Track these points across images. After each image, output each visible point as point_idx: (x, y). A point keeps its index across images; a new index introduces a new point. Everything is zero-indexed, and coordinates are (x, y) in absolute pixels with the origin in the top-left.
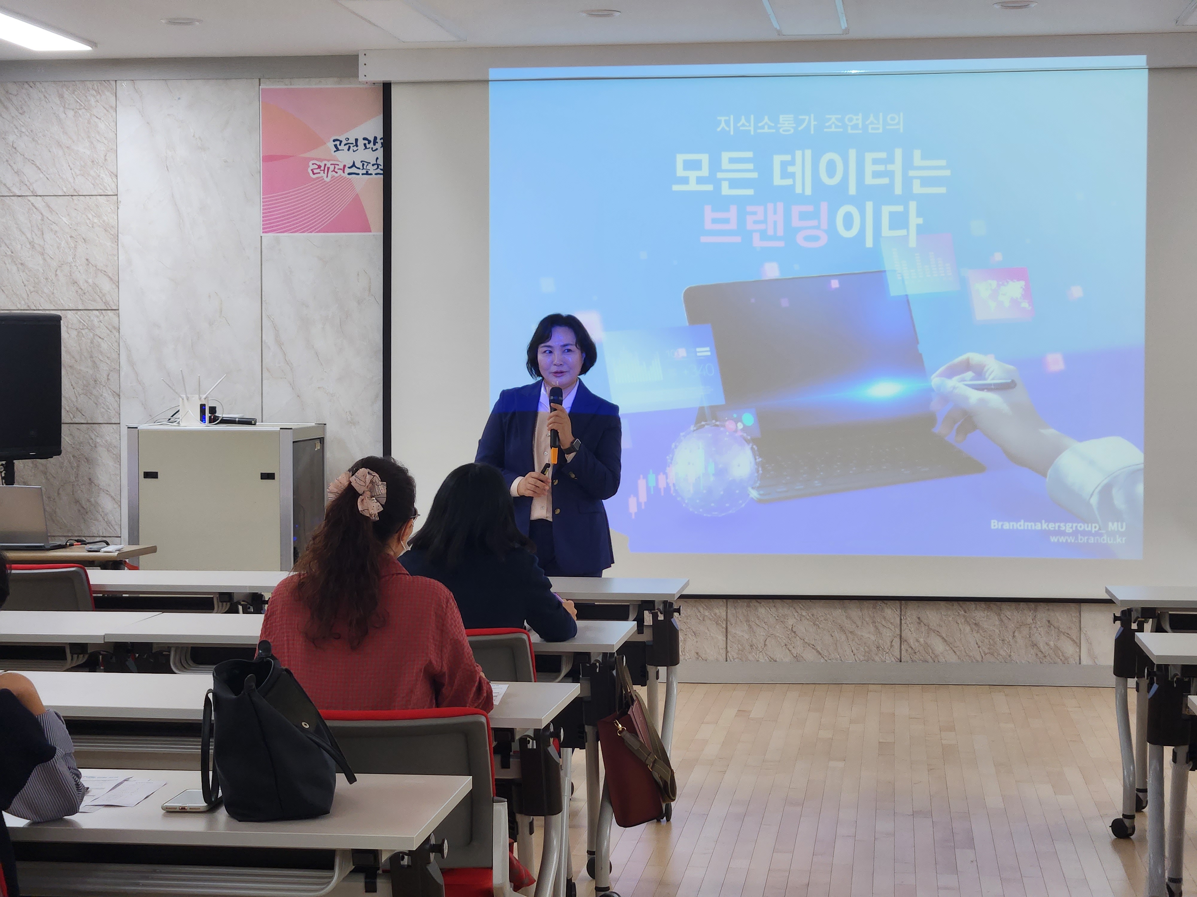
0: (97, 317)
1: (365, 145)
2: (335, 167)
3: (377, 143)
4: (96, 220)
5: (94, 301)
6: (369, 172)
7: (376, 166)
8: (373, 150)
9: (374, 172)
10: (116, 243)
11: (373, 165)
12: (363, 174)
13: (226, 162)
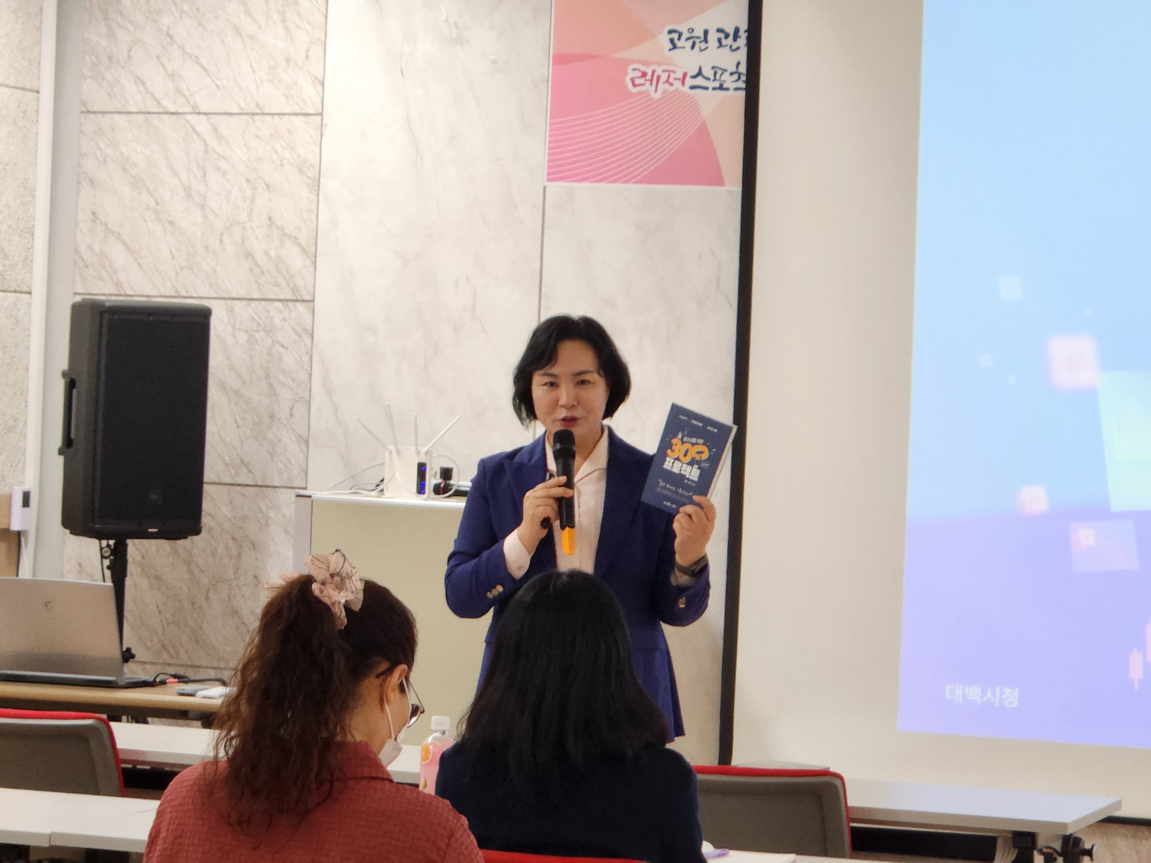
0: (280, 312)
1: (719, 40)
2: (669, 77)
3: (740, 37)
4: (286, 154)
5: (277, 285)
6: (725, 86)
7: (736, 77)
8: (734, 47)
9: (732, 86)
10: (316, 193)
11: (732, 74)
12: (714, 89)
13: (495, 62)
